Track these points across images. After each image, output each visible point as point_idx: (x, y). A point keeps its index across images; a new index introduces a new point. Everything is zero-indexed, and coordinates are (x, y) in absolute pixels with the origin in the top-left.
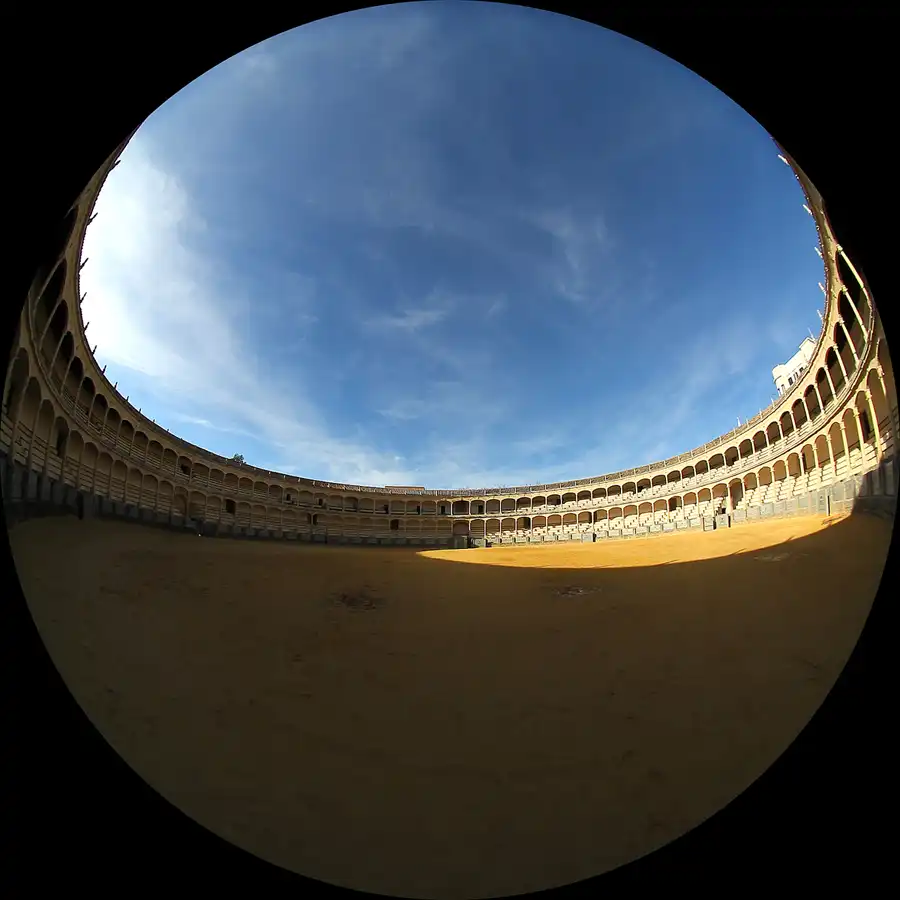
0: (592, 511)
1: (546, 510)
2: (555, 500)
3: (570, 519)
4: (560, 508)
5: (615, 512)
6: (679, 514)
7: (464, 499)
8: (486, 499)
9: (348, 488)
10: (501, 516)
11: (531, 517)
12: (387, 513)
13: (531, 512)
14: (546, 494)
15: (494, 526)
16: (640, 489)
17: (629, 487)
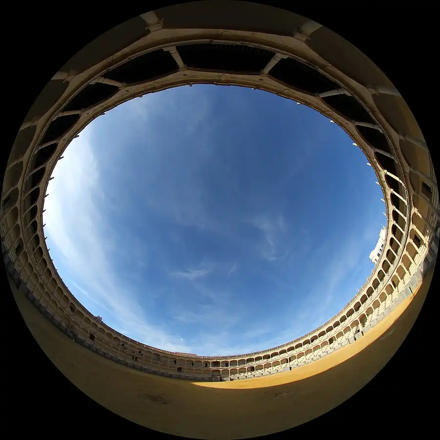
0: (288, 358)
1: (262, 362)
2: (268, 357)
3: (276, 363)
4: (270, 360)
5: (300, 355)
6: (335, 344)
7: (218, 361)
8: (229, 360)
10: (238, 367)
11: (255, 366)
12: (176, 364)
13: (254, 364)
14: (262, 355)
15: (234, 372)
16: (312, 341)
17: (307, 342)
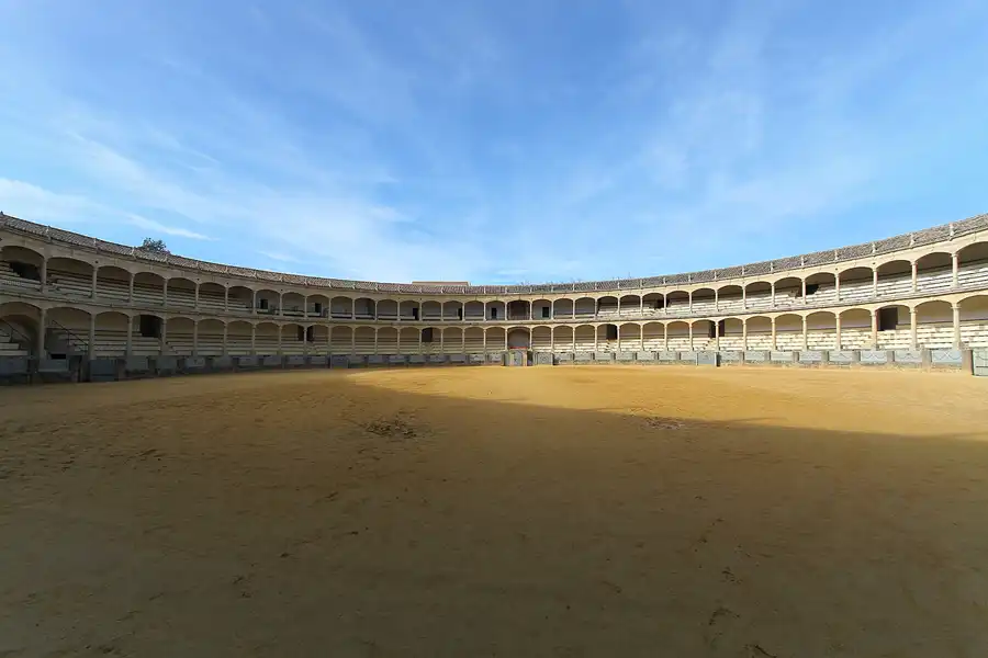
0: (717, 320)
1: (641, 314)
2: (656, 302)
3: (678, 328)
4: (662, 312)
5: (759, 324)
7: (523, 298)
8: (553, 299)
9: (359, 286)
10: (574, 321)
11: (618, 325)
12: (417, 319)
13: (617, 317)
14: (641, 293)
15: (563, 336)
16: (811, 289)
17: (789, 286)
